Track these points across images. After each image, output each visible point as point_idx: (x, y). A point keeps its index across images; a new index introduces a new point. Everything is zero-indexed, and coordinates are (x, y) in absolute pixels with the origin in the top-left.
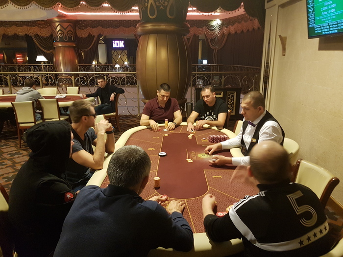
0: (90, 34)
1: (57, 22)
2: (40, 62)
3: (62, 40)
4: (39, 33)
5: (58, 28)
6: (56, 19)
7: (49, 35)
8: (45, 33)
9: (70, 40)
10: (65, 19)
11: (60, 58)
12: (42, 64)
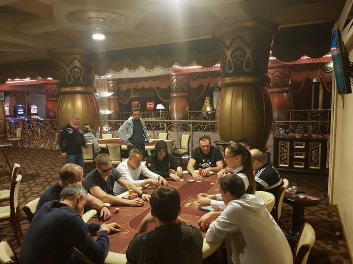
0: (200, 85)
1: (174, 76)
2: (159, 110)
3: (177, 91)
4: (160, 86)
5: (175, 81)
6: (174, 74)
7: (167, 87)
8: (164, 86)
9: (183, 91)
10: (181, 73)
11: (174, 106)
12: (161, 111)
